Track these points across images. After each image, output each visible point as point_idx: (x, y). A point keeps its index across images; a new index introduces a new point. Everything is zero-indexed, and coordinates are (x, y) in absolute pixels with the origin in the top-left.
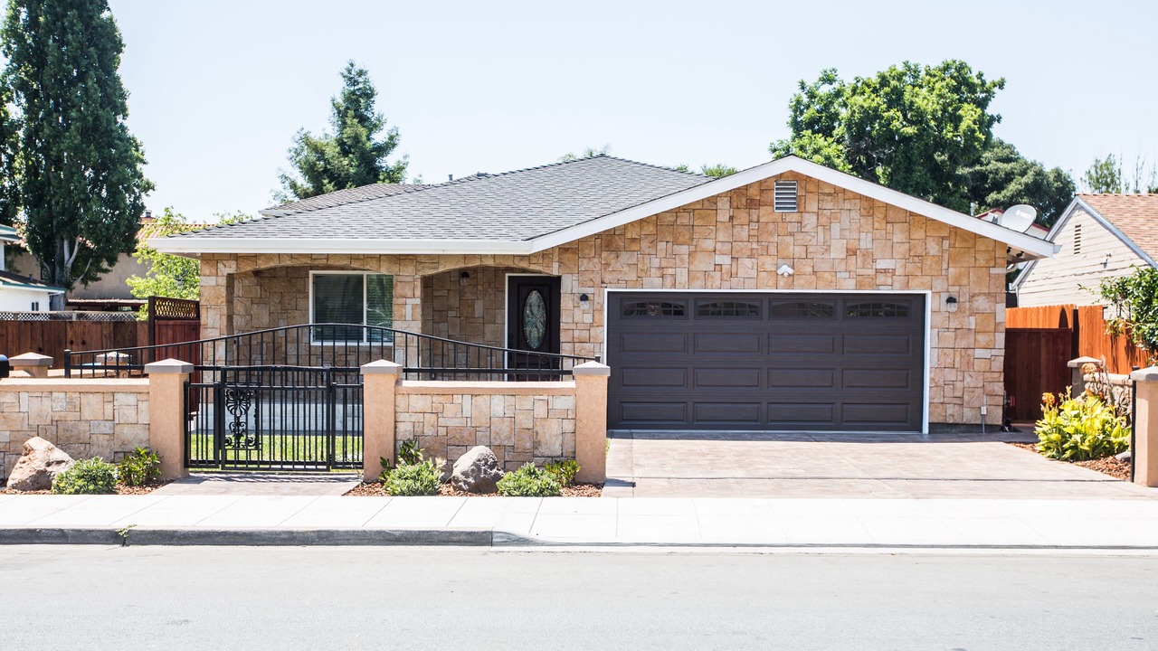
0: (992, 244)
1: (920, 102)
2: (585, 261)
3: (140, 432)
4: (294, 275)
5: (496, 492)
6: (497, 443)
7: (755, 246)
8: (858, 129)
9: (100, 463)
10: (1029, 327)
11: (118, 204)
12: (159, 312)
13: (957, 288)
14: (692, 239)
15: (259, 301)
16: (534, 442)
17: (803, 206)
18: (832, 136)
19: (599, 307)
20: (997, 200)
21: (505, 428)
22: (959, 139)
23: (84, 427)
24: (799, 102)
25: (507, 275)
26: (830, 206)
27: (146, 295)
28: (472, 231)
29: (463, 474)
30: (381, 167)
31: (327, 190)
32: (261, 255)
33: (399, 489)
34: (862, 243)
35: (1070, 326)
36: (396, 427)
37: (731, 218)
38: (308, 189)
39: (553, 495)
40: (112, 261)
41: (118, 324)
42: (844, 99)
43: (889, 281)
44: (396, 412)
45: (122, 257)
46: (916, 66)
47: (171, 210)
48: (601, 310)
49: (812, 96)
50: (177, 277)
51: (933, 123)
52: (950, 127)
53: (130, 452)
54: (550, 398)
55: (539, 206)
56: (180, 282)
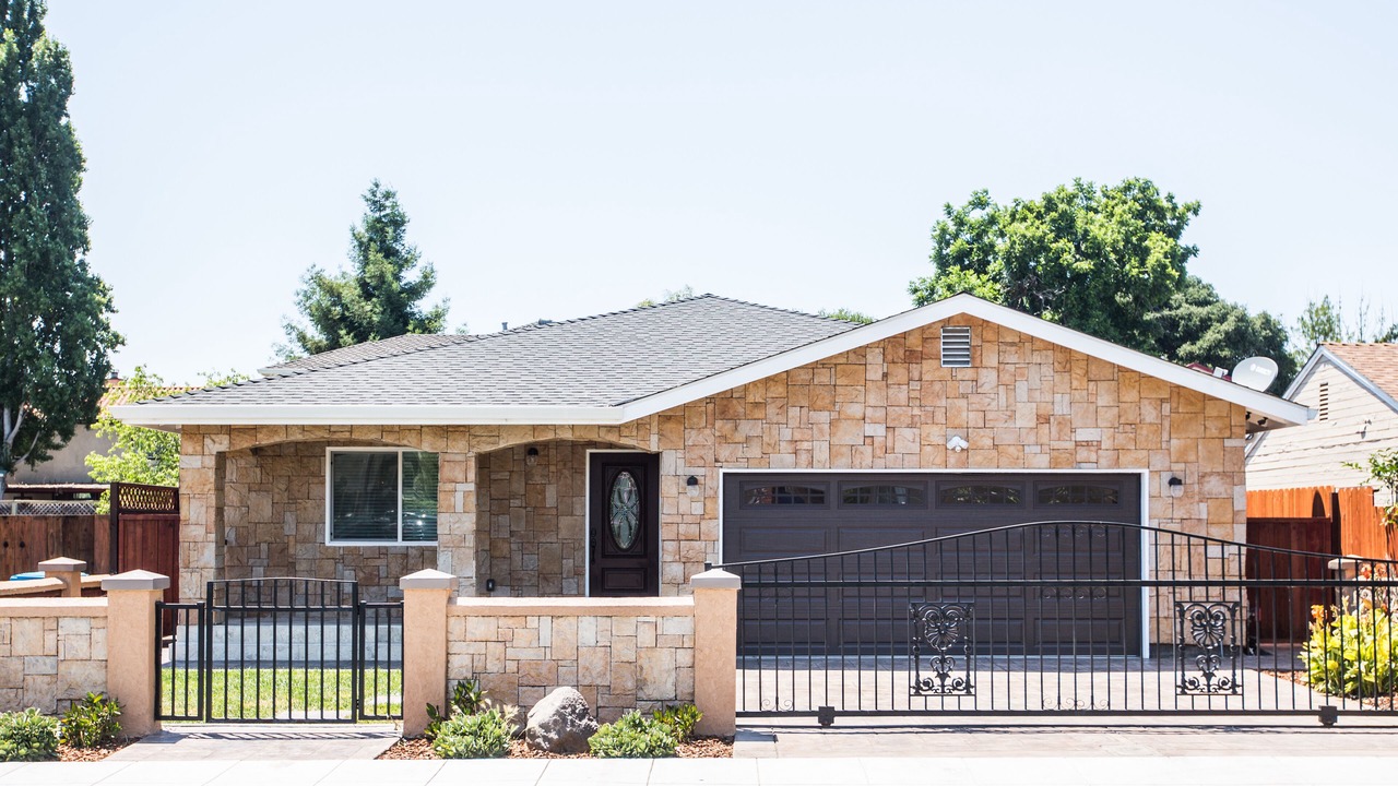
0: (1227, 408)
1: (1097, 231)
2: (694, 433)
3: (93, 671)
4: (306, 453)
5: (588, 752)
6: (587, 682)
7: (916, 411)
8: (1020, 265)
9: (36, 717)
10: (1269, 516)
11: (74, 362)
12: (125, 501)
13: (1182, 466)
14: (834, 403)
15: (259, 488)
16: (637, 681)
17: (978, 360)
18: (986, 273)
19: (712, 493)
20: (1191, 353)
21: (596, 662)
22: (1146, 276)
23: (15, 665)
24: (944, 231)
25: (588, 451)
26: (1013, 358)
27: (109, 479)
28: (544, 395)
29: (541, 726)
30: (413, 314)
31: (345, 343)
32: (262, 426)
33: (453, 749)
34: (1057, 407)
35: (1328, 514)
36: (448, 662)
37: (885, 375)
38: (321, 341)
39: (666, 756)
40: (67, 435)
41: (69, 521)
42: (1001, 226)
43: (1093, 457)
44: (447, 641)
45: (79, 429)
46: (1091, 186)
47: (142, 369)
48: (715, 497)
49: (960, 223)
50: (150, 454)
51: (1112, 257)
52: (1134, 261)
53: (80, 700)
54: (660, 620)
55: (630, 360)
56: (154, 462)
